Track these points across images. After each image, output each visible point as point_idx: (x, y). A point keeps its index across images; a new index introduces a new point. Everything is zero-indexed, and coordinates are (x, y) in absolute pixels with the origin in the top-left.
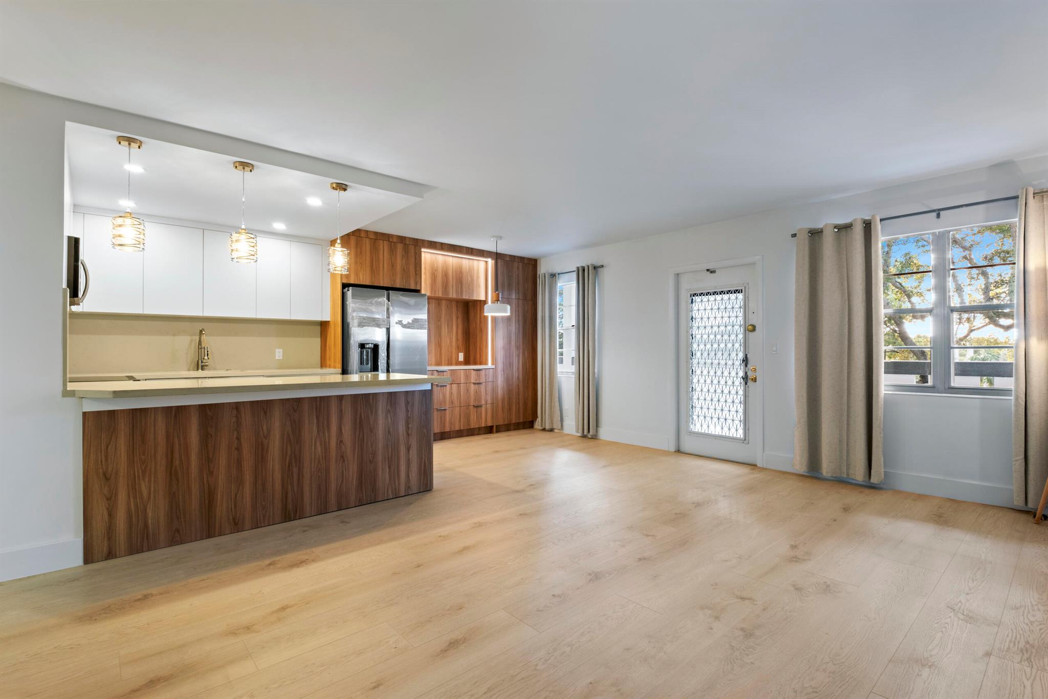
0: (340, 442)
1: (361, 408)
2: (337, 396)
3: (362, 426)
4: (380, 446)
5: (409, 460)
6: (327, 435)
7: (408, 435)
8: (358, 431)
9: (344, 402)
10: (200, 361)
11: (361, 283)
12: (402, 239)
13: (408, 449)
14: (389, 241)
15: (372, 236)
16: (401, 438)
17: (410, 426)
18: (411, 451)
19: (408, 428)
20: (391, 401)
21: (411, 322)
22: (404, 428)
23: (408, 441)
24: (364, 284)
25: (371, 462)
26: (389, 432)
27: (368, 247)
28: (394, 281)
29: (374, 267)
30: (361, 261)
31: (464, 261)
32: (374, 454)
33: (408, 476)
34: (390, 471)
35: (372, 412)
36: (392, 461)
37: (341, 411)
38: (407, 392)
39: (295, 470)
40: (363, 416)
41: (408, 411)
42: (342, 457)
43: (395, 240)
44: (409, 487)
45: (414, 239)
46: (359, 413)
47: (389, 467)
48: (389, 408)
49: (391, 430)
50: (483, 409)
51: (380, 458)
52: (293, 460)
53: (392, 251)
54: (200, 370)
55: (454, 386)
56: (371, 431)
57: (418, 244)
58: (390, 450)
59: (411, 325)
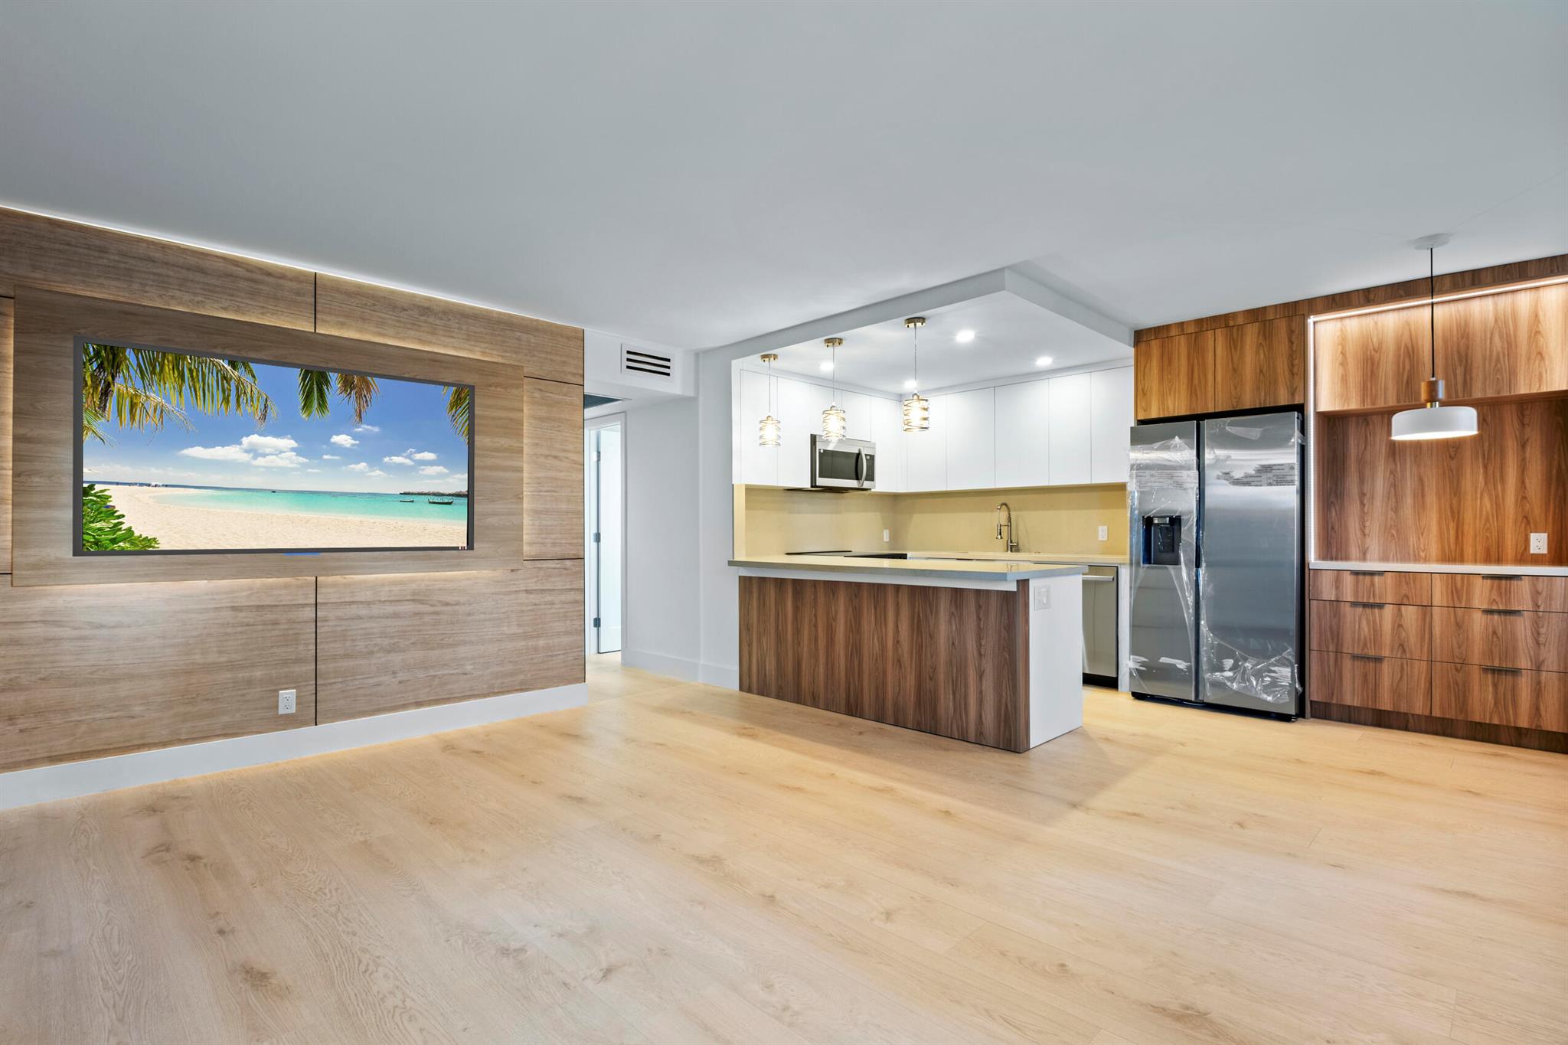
0: (897, 642)
1: (919, 605)
2: (894, 585)
3: (921, 628)
4: (942, 661)
5: (981, 692)
6: (884, 630)
7: (980, 655)
8: (915, 632)
9: (900, 595)
10: (1009, 541)
11: (1171, 415)
12: (1256, 315)
13: (981, 675)
14: (1227, 326)
15: (1191, 329)
16: (970, 656)
17: (983, 642)
18: (984, 682)
19: (979, 645)
20: (956, 601)
21: (1253, 472)
22: (975, 646)
23: (980, 665)
24: (1176, 414)
25: (931, 679)
26: (953, 644)
27: (1183, 350)
28: (1239, 398)
29: (1196, 381)
30: (1169, 377)
31: (1476, 304)
32: (934, 669)
33: (981, 717)
34: (954, 699)
35: (931, 612)
36: (957, 683)
37: (898, 604)
38: (978, 592)
39: (856, 662)
40: (921, 615)
41: (980, 620)
42: (899, 662)
43: (1240, 321)
44: (981, 733)
45: (1286, 305)
46: (917, 611)
47: (954, 694)
48: (953, 610)
49: (956, 643)
50: (1524, 683)
51: (942, 677)
52: (855, 650)
53: (1234, 343)
54: (1009, 552)
55: (1410, 613)
56: (931, 637)
57: (1296, 312)
58: (955, 670)
59: (1256, 479)
